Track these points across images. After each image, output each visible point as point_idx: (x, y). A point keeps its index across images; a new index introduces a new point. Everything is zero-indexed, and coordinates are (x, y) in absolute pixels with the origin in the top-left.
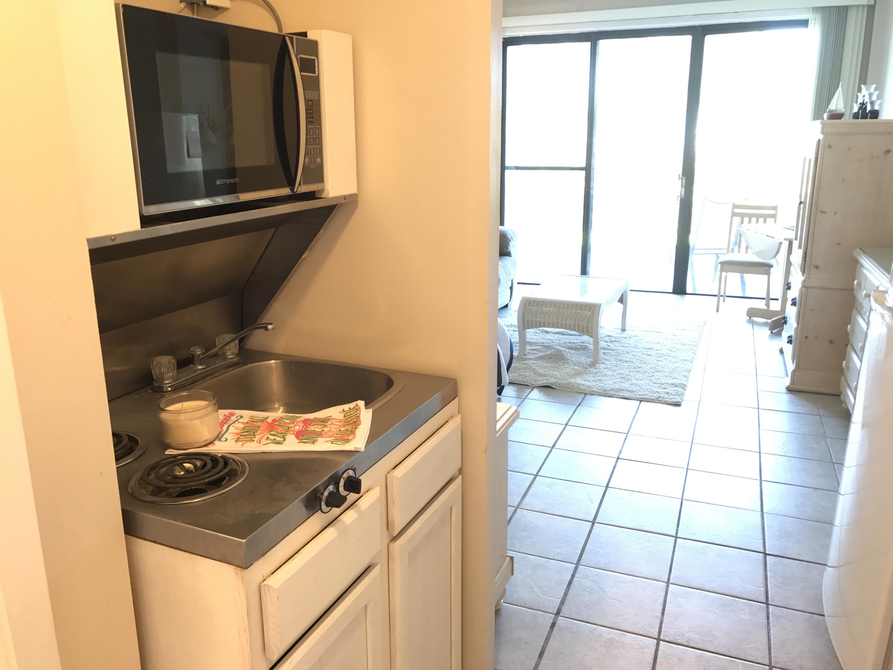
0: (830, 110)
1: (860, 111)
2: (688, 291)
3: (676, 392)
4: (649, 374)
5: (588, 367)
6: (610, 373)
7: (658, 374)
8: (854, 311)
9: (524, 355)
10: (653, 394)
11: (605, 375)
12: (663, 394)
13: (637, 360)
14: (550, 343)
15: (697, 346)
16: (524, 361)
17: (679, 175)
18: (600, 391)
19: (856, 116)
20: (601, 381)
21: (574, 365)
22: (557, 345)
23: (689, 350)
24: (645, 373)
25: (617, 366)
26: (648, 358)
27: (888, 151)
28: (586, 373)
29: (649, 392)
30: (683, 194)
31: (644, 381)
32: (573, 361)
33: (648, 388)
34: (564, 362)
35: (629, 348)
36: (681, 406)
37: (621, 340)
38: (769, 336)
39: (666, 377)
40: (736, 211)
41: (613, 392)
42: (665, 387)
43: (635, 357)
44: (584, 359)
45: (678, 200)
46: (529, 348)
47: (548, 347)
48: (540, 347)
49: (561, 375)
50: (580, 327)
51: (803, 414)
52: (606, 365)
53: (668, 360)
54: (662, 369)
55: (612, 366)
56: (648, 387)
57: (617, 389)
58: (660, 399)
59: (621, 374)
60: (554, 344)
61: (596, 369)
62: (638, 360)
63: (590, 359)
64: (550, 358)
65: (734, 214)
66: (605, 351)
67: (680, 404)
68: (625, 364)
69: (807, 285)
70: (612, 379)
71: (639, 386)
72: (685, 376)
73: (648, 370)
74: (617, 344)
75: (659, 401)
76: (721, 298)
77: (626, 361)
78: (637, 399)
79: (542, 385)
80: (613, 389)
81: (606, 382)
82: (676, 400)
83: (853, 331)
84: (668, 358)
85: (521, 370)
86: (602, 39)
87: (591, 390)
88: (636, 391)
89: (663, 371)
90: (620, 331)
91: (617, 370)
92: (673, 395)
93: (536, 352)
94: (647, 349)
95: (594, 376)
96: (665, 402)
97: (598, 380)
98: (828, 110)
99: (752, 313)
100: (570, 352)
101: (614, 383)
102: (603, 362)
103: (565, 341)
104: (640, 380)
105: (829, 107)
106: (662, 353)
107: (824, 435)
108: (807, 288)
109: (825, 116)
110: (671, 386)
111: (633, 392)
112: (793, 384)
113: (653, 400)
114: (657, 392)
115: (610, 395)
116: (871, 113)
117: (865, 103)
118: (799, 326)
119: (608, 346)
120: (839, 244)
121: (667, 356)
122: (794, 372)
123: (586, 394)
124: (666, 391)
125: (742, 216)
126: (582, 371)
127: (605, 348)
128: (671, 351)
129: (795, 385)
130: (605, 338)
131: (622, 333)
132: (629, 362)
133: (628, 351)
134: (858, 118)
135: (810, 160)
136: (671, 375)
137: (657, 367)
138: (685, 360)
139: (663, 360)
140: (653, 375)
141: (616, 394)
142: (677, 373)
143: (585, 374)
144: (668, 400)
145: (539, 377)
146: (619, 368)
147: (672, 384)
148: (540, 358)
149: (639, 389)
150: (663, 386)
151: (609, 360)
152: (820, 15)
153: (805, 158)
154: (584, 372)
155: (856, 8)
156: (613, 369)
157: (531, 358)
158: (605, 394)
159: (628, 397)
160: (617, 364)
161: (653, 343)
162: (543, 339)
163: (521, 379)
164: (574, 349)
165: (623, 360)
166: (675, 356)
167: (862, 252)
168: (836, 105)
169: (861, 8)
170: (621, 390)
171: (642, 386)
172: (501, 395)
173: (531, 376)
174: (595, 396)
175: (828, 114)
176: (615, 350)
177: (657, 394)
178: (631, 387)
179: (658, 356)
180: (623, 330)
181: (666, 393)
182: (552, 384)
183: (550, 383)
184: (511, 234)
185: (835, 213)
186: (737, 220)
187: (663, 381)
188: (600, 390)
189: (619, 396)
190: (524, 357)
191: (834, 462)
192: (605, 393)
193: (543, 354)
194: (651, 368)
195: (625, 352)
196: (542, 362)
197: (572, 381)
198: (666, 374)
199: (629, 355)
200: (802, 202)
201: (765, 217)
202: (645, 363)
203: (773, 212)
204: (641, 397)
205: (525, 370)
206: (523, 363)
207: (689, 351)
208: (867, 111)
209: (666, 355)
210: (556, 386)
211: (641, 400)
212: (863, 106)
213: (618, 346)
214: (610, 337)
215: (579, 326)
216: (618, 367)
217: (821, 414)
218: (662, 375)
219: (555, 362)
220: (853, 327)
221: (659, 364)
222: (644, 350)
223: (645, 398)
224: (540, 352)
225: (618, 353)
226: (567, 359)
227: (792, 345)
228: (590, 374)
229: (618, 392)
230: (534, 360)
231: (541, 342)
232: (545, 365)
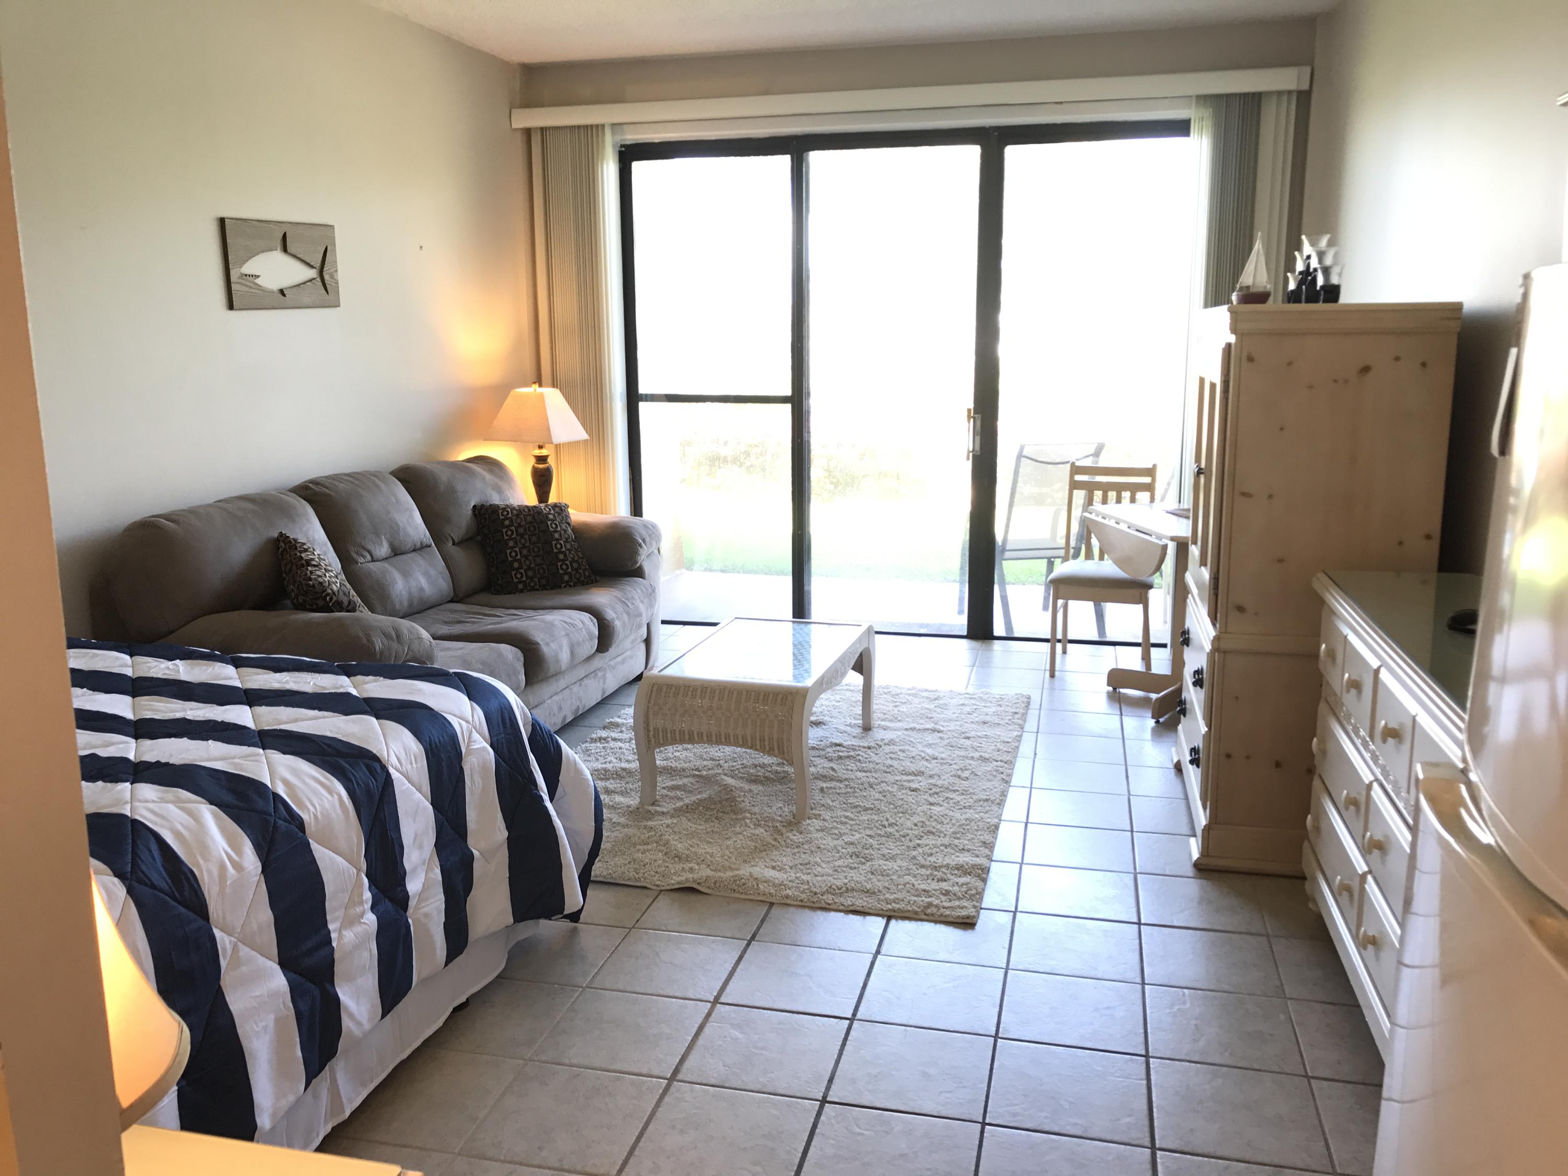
0: (1243, 285)
1: (1304, 287)
2: (997, 632)
3: (964, 889)
4: (911, 841)
5: (784, 830)
6: (829, 842)
7: (930, 841)
8: (1322, 708)
9: (653, 804)
10: (915, 898)
11: (819, 848)
12: (938, 898)
13: (887, 805)
14: (712, 769)
15: (1011, 762)
16: (650, 819)
17: (969, 410)
18: (803, 896)
19: (1293, 297)
20: (808, 867)
21: (755, 825)
22: (725, 775)
23: (994, 773)
24: (903, 839)
25: (846, 823)
26: (910, 798)
27: (1366, 369)
28: (778, 845)
29: (908, 892)
30: (978, 447)
31: (899, 862)
32: (755, 814)
33: (906, 881)
34: (734, 817)
35: (874, 774)
36: (977, 927)
37: (859, 755)
38: (1153, 730)
39: (946, 848)
40: (1078, 478)
41: (830, 897)
42: (943, 875)
43: (885, 796)
44: (780, 809)
45: (968, 459)
46: (667, 784)
47: (706, 780)
48: (691, 780)
49: (722, 856)
50: (764, 740)
51: (1233, 932)
52: (824, 820)
53: (951, 801)
54: (939, 826)
55: (835, 824)
56: (907, 878)
57: (840, 889)
58: (929, 911)
59: (852, 844)
60: (720, 771)
61: (801, 833)
62: (890, 803)
63: (790, 807)
64: (707, 809)
65: (1074, 485)
66: (825, 785)
67: (973, 922)
68: (865, 817)
69: (1224, 645)
70: (831, 859)
71: (888, 875)
72: (984, 843)
73: (910, 832)
74: (852, 765)
75: (928, 915)
76: (1059, 646)
77: (866, 809)
78: (881, 912)
79: (677, 886)
80: (830, 887)
81: (819, 869)
82: (964, 913)
83: (1324, 752)
84: (951, 795)
85: (638, 847)
86: (813, 150)
87: (784, 893)
88: (879, 891)
89: (941, 832)
90: (860, 730)
91: (845, 834)
92: (959, 899)
93: (679, 793)
94: (910, 774)
95: (794, 854)
96: (942, 919)
97: (801, 864)
98: (1238, 286)
99: (1118, 679)
100: (750, 791)
101: (836, 871)
102: (818, 812)
103: (744, 761)
104: (891, 858)
105: (1240, 280)
106: (940, 783)
107: (1280, 992)
108: (1225, 652)
109: (1234, 297)
110: (956, 872)
111: (874, 893)
112: (1208, 856)
113: (916, 913)
114: (924, 891)
115: (824, 905)
116: (1325, 292)
117: (1311, 270)
118: (1213, 729)
119: (833, 769)
120: (1281, 561)
121: (951, 791)
122: (1207, 829)
123: (772, 904)
124: (944, 886)
125: (1090, 488)
126: (769, 839)
127: (825, 776)
128: (959, 777)
129: (1211, 857)
130: (829, 750)
131: (863, 737)
132: (872, 809)
133: (872, 780)
134: (1300, 302)
135: (1213, 386)
136: (956, 841)
137: (927, 823)
138: (987, 800)
139: (941, 803)
140: (919, 845)
141: (836, 901)
142: (970, 836)
143: (777, 849)
144: (948, 912)
145: (675, 862)
146: (850, 828)
147: (959, 867)
148: (687, 810)
149: (886, 884)
150: (939, 874)
151: (829, 808)
152: (1211, 110)
153: (1202, 381)
154: (774, 843)
155: (1275, 97)
156: (836, 832)
157: (665, 810)
158: (814, 903)
159: (861, 909)
160: (847, 817)
161: (923, 758)
162: (701, 758)
163: (632, 874)
164: (761, 782)
165: (859, 806)
166: (966, 791)
167: (1332, 584)
168: (1255, 276)
169: (1285, 98)
170: (847, 890)
171: (895, 877)
172: (580, 921)
173: (656, 864)
174: (792, 909)
175: (1240, 293)
176: (846, 779)
177: (924, 898)
178: (870, 879)
179: (931, 792)
180: (867, 728)
181: (943, 894)
182: (699, 884)
183: (694, 881)
184: (643, 532)
185: (1270, 497)
186: (1080, 496)
187: (939, 859)
188: (803, 892)
189: (844, 906)
190: (650, 808)
191: (1310, 1074)
192: (812, 900)
193: (693, 798)
194: (916, 825)
195: (866, 785)
196: (689, 820)
197: (745, 871)
198: (946, 841)
199: (873, 793)
200: (1202, 469)
201: (1134, 489)
202: (903, 813)
203: (1148, 480)
204: (889, 906)
205: (646, 847)
206: (645, 827)
207: (995, 776)
208: (1318, 288)
209: (947, 788)
210: (709, 888)
211: (893, 914)
212: (1307, 276)
213: (852, 771)
214: (838, 748)
215: (762, 740)
216: (848, 826)
217: (1270, 933)
218: (939, 843)
219: (717, 818)
220: (1322, 741)
221: (932, 815)
222: (905, 778)
223: (899, 909)
224: (690, 792)
225: (851, 788)
226: (743, 811)
227: (1200, 769)
228: (788, 847)
229: (841, 895)
230: (672, 816)
231: (695, 766)
232: (693, 829)
